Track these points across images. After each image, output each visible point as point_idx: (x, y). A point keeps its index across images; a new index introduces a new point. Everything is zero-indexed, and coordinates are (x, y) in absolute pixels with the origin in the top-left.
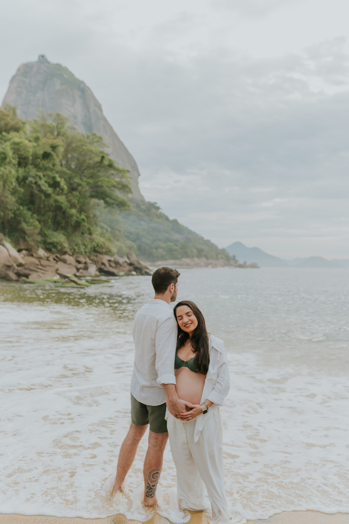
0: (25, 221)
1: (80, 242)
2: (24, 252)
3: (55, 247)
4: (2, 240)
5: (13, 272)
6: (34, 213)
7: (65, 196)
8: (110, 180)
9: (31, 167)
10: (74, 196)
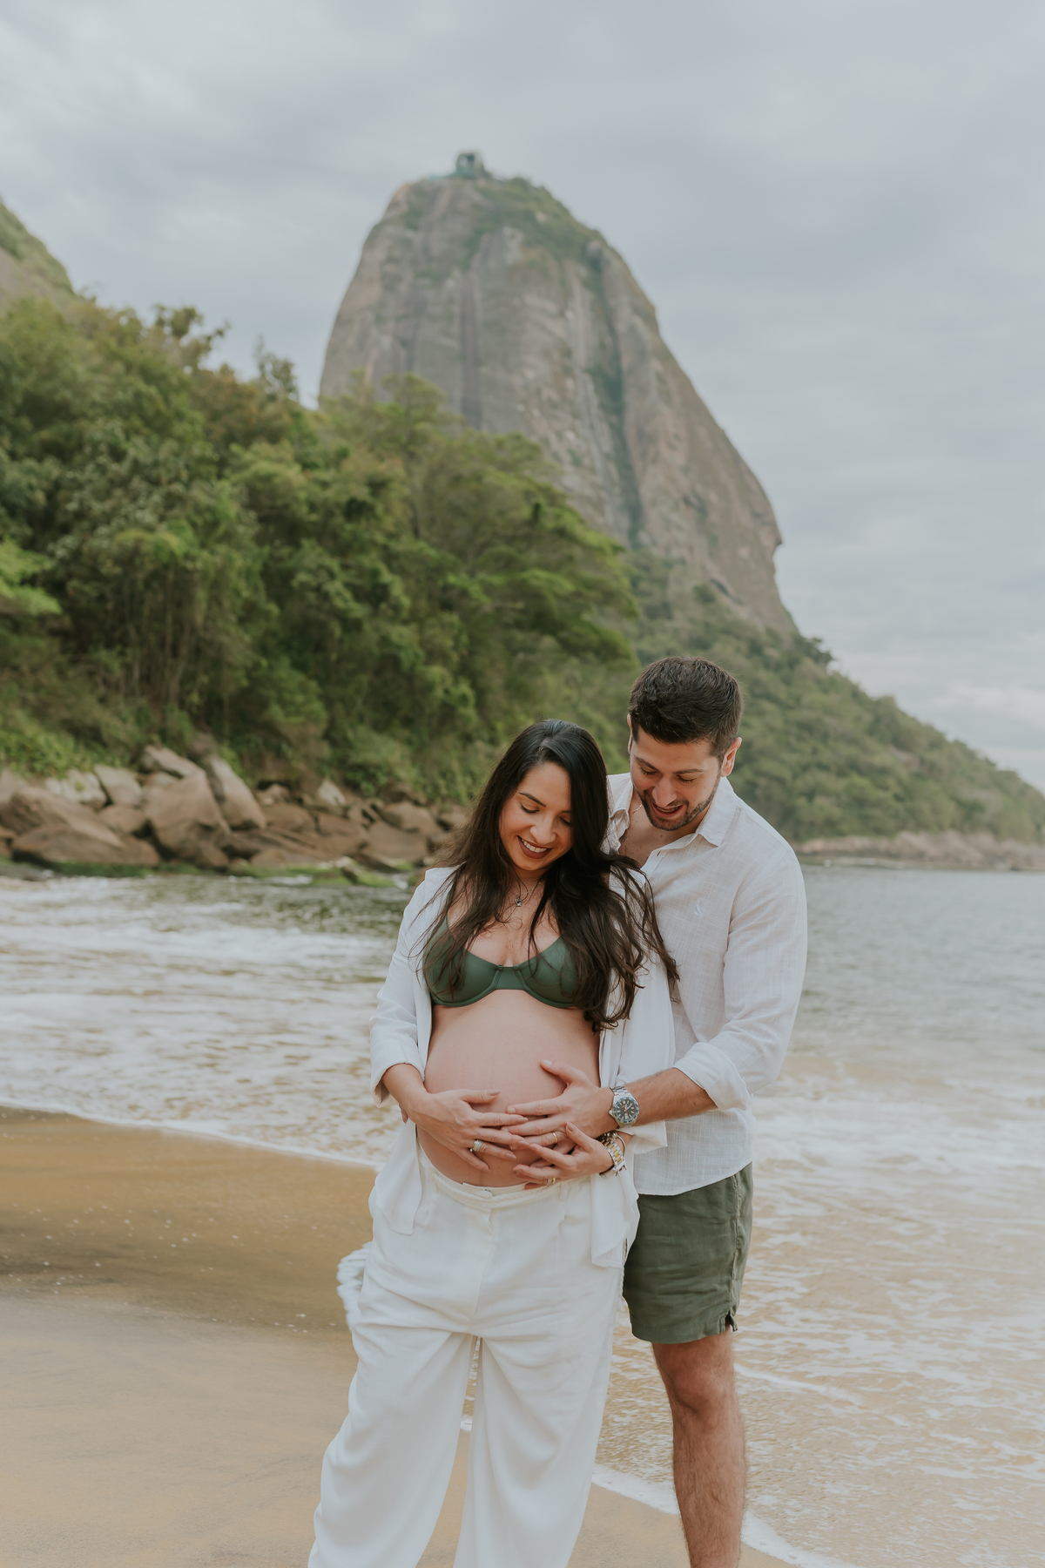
0: (283, 703)
1: (456, 766)
3: (371, 778)
4: (207, 752)
5: (217, 844)
6: (311, 678)
7: (414, 626)
8: (556, 577)
9: (307, 544)
10: (443, 626)
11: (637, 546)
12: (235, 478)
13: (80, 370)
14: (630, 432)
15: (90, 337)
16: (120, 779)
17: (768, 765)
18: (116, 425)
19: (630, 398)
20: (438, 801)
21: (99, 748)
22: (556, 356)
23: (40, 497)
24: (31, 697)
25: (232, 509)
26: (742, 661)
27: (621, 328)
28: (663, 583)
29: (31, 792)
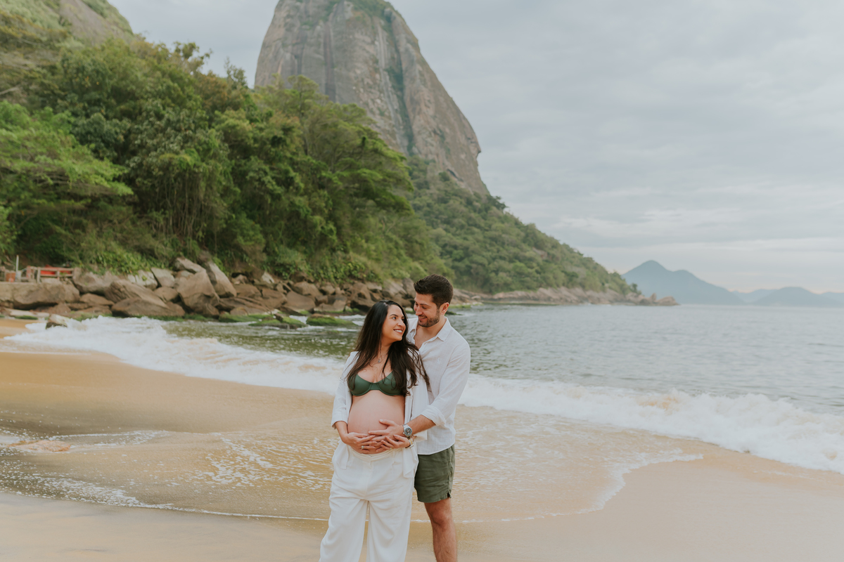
0: (243, 235)
1: (328, 263)
2: (241, 277)
3: (287, 270)
4: (207, 260)
5: (213, 305)
6: (256, 223)
7: (306, 197)
8: (374, 172)
9: (253, 158)
10: (320, 196)
11: (412, 154)
12: (217, 127)
13: (139, 74)
14: (407, 99)
15: (143, 58)
16: (164, 274)
17: (476, 258)
18: (158, 102)
19: (407, 83)
20: (320, 280)
21: (153, 259)
22: (371, 63)
23: (121, 137)
24: (119, 235)
25: (217, 143)
26: (463, 208)
27: (402, 49)
28: (425, 172)
29: (121, 282)
